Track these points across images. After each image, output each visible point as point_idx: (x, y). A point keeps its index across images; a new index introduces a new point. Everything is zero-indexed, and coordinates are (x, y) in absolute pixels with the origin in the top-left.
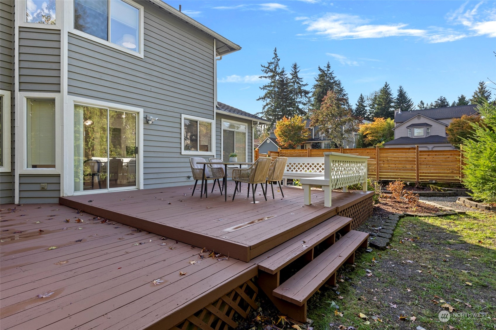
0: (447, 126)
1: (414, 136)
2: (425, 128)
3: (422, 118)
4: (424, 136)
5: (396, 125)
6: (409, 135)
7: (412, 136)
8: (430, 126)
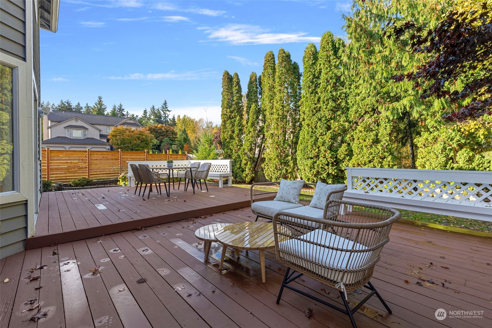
0: (100, 131)
1: (73, 137)
2: (83, 130)
3: (79, 121)
4: (82, 137)
5: (51, 124)
6: (67, 135)
7: (70, 136)
8: (87, 129)
